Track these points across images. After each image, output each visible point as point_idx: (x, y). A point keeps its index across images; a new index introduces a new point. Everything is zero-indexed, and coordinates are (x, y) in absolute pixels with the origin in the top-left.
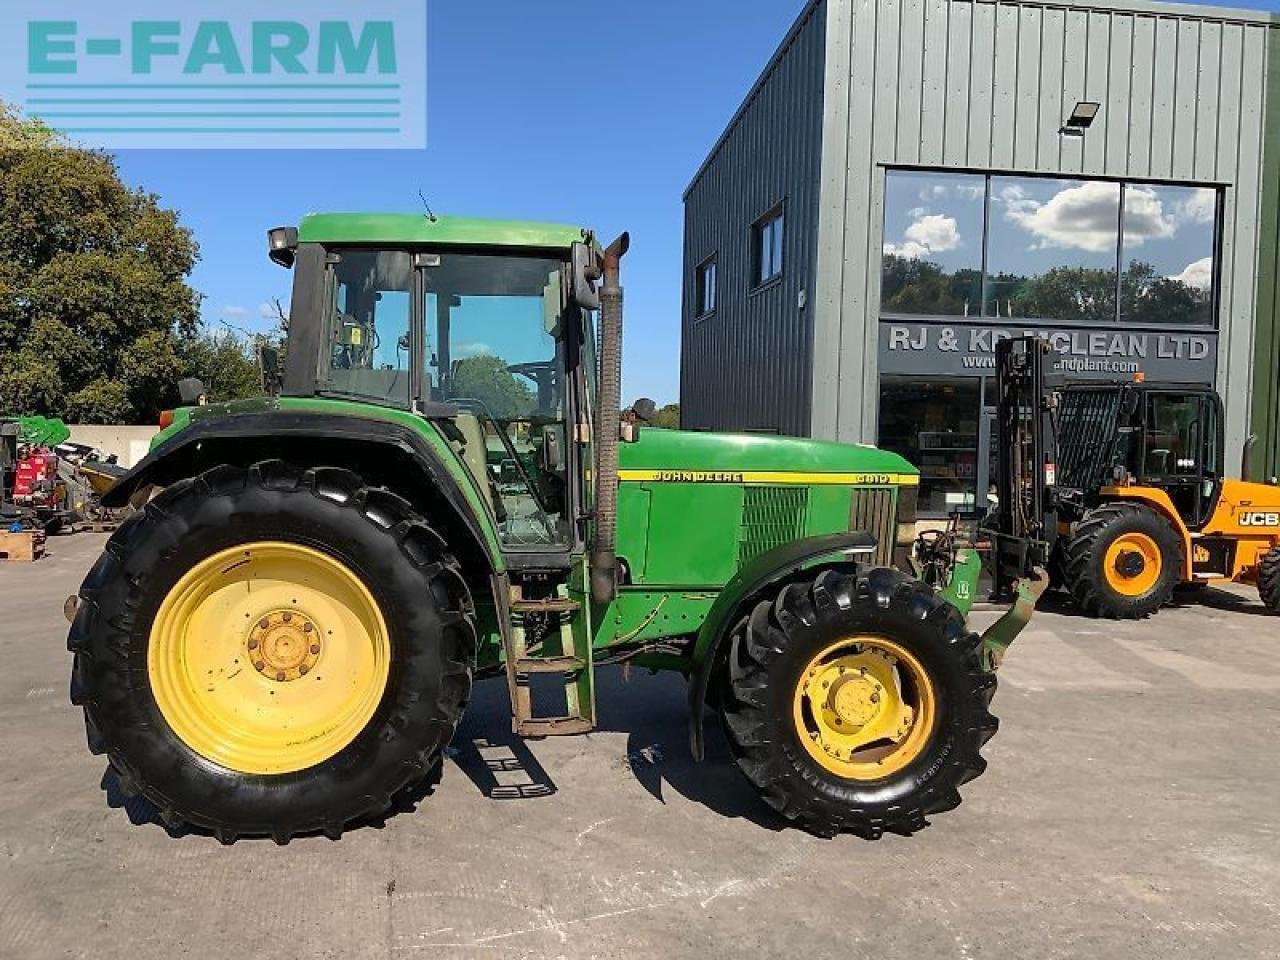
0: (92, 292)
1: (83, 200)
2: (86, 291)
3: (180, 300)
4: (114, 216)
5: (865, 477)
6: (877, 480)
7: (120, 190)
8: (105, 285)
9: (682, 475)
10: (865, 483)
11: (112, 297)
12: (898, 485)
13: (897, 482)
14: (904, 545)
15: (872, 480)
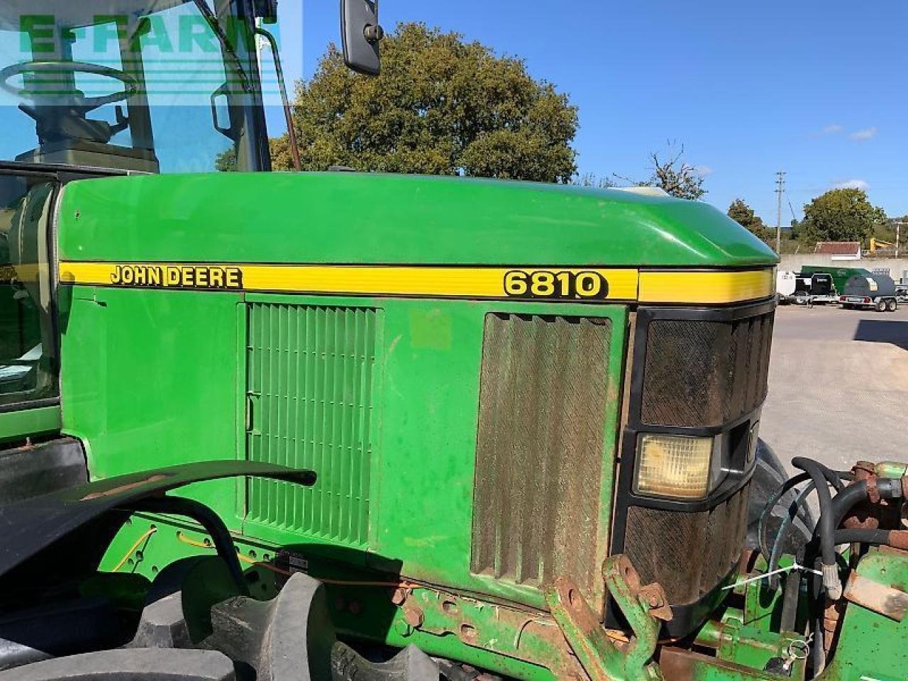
0: (498, 158)
1: (497, 95)
2: (494, 158)
3: (559, 158)
4: (522, 102)
5: (529, 280)
6: (565, 291)
7: (528, 84)
8: (507, 152)
10: (528, 296)
11: (511, 160)
12: (632, 306)
13: (631, 295)
14: (663, 505)
15: (551, 290)
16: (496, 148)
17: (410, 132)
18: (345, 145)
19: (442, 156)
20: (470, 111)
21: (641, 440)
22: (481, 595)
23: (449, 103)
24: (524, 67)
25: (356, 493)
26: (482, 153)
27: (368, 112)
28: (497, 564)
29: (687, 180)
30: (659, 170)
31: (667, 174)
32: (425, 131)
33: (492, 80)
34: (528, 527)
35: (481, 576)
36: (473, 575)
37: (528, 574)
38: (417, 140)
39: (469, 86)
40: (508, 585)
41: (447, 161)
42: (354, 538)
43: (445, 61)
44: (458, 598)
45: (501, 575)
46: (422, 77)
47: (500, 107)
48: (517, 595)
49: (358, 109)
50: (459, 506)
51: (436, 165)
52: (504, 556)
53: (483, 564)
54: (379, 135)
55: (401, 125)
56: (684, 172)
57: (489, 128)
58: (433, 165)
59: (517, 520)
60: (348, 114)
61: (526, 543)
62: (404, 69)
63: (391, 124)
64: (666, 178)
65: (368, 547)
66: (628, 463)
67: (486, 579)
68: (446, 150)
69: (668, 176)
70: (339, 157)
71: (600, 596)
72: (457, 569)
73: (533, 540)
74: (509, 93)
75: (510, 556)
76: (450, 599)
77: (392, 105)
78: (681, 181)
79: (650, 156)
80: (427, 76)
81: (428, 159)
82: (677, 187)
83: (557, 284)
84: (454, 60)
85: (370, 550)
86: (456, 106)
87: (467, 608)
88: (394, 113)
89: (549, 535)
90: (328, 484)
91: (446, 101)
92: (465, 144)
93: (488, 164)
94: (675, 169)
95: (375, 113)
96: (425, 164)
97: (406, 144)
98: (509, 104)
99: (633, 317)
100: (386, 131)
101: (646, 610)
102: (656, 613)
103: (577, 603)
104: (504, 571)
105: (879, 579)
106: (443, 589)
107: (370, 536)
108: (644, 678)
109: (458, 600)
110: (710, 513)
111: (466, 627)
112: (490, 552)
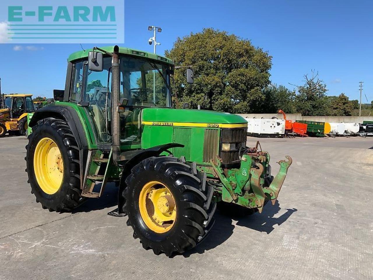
1: (240, 55)
2: (238, 79)
4: (250, 57)
5: (210, 125)
6: (214, 126)
7: (252, 49)
8: (243, 77)
9: (158, 123)
10: (210, 127)
11: (245, 80)
12: (221, 128)
13: (221, 127)
14: (225, 152)
15: (212, 126)
16: (239, 75)
17: (207, 69)
18: (182, 75)
19: (218, 78)
20: (230, 61)
21: (222, 144)
22: (204, 166)
23: (221, 58)
24: (250, 43)
25: (188, 153)
26: (234, 77)
27: (191, 62)
29: (320, 86)
30: (308, 81)
31: (311, 83)
32: (212, 69)
33: (238, 49)
34: (210, 155)
35: (204, 163)
37: (209, 162)
38: (209, 73)
39: (229, 52)
40: (207, 163)
41: (220, 80)
43: (220, 43)
46: (211, 49)
47: (242, 59)
49: (187, 61)
51: (216, 82)
52: (207, 160)
54: (195, 71)
55: (203, 67)
56: (318, 82)
57: (237, 68)
58: (215, 82)
59: (208, 155)
60: (184, 63)
61: (209, 158)
62: (205, 46)
63: (200, 67)
64: (311, 85)
66: (221, 147)
68: (220, 76)
69: (311, 84)
70: (180, 79)
72: (201, 163)
74: (244, 54)
77: (200, 60)
78: (317, 86)
79: (304, 76)
80: (214, 49)
81: (213, 80)
82: (316, 88)
83: (213, 125)
84: (224, 42)
86: (224, 59)
87: (203, 168)
88: (201, 62)
89: (212, 156)
91: (220, 58)
92: (227, 74)
93: (236, 81)
94: (315, 81)
95: (194, 62)
96: (212, 81)
97: (205, 74)
98: (244, 58)
99: (221, 129)
100: (197, 69)
103: (213, 162)
105: (244, 157)
106: (199, 165)
107: (190, 159)
108: (220, 169)
109: (201, 167)
110: (231, 153)
111: (203, 170)
112: (205, 159)
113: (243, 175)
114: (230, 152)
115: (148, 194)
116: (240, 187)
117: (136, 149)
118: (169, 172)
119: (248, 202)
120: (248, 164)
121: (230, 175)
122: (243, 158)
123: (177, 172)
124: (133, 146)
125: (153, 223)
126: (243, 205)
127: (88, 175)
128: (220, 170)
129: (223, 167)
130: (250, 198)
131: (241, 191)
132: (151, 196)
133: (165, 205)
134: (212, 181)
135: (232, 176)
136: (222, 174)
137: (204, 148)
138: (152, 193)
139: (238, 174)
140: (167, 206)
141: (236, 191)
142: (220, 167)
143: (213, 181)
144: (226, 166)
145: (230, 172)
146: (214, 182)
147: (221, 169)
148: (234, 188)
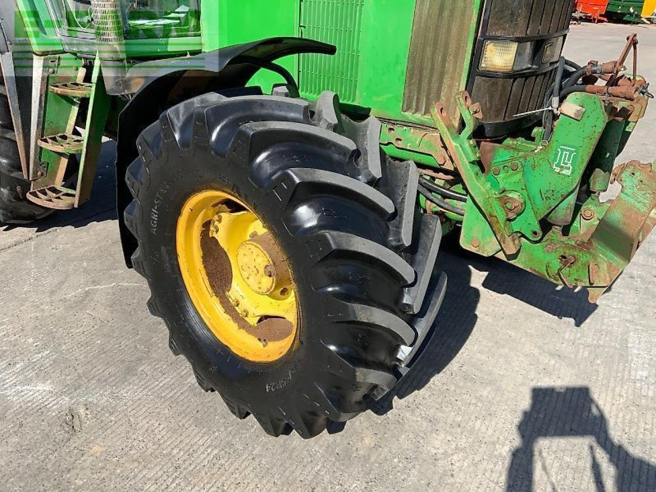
14: (490, 75)
21: (485, 43)
22: (406, 124)
25: (351, 76)
28: (414, 107)
34: (429, 89)
35: (406, 113)
36: (403, 113)
37: (427, 111)
40: (418, 117)
42: (349, 100)
44: (395, 126)
45: (415, 113)
48: (422, 121)
50: (399, 79)
52: (418, 102)
53: (408, 108)
59: (425, 85)
61: (428, 98)
65: (355, 103)
66: (477, 54)
67: (409, 115)
71: (458, 119)
72: (395, 112)
73: (432, 95)
75: (420, 103)
76: (392, 127)
85: (356, 104)
87: (399, 131)
90: (338, 73)
101: (471, 113)
102: (476, 115)
103: (444, 114)
104: (417, 110)
105: (575, 102)
106: (388, 121)
107: (357, 97)
108: (468, 144)
109: (395, 127)
110: (514, 81)
111: (398, 139)
112: (411, 102)
113: (558, 170)
114: (513, 76)
115: (207, 225)
116: (535, 213)
117: (184, 54)
118: (268, 168)
119: (556, 264)
120: (588, 130)
121: (501, 167)
122: (571, 106)
123: (296, 175)
124: (175, 44)
125: (227, 317)
126: (535, 270)
127: (41, 136)
128: (469, 150)
129: (479, 134)
130: (568, 253)
131: (537, 228)
132: (217, 231)
133: (262, 271)
134: (428, 178)
135: (511, 172)
136: (473, 163)
137: (412, 58)
138: (220, 221)
139: (534, 167)
140: (270, 276)
141: (516, 226)
142: (469, 138)
143: (433, 178)
144: (488, 131)
145: (502, 154)
146: (437, 181)
147: (470, 145)
148: (512, 216)
